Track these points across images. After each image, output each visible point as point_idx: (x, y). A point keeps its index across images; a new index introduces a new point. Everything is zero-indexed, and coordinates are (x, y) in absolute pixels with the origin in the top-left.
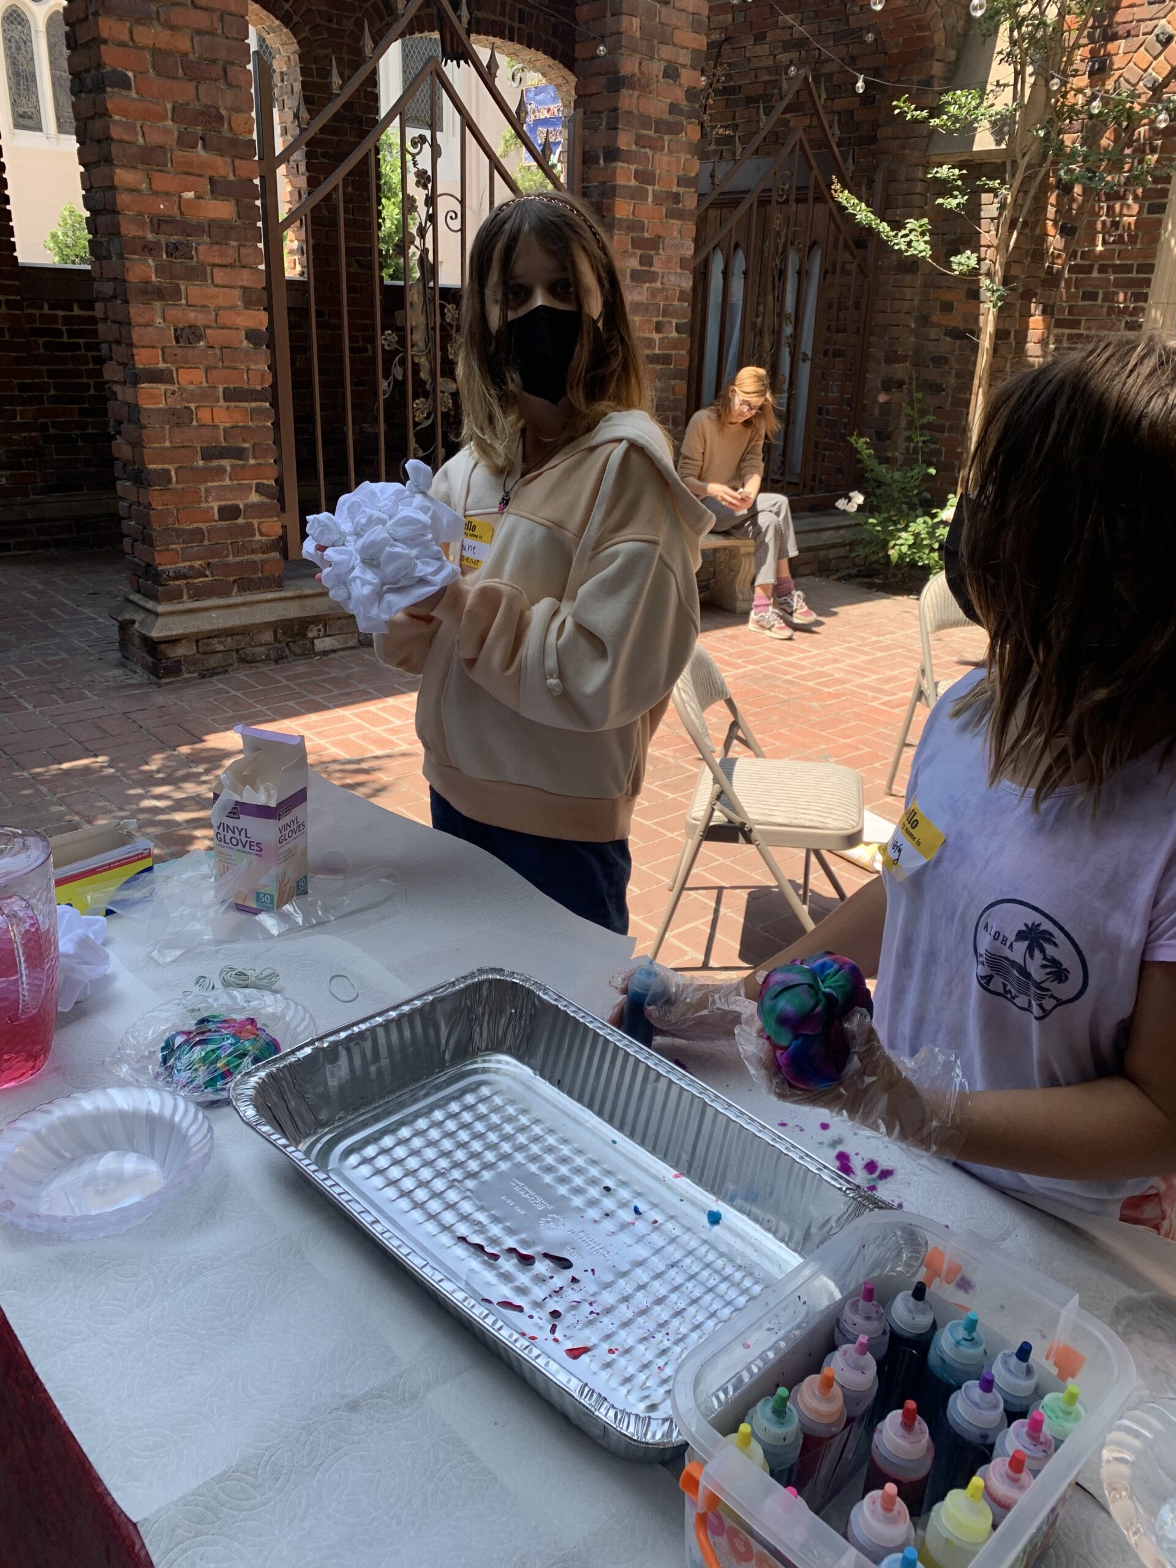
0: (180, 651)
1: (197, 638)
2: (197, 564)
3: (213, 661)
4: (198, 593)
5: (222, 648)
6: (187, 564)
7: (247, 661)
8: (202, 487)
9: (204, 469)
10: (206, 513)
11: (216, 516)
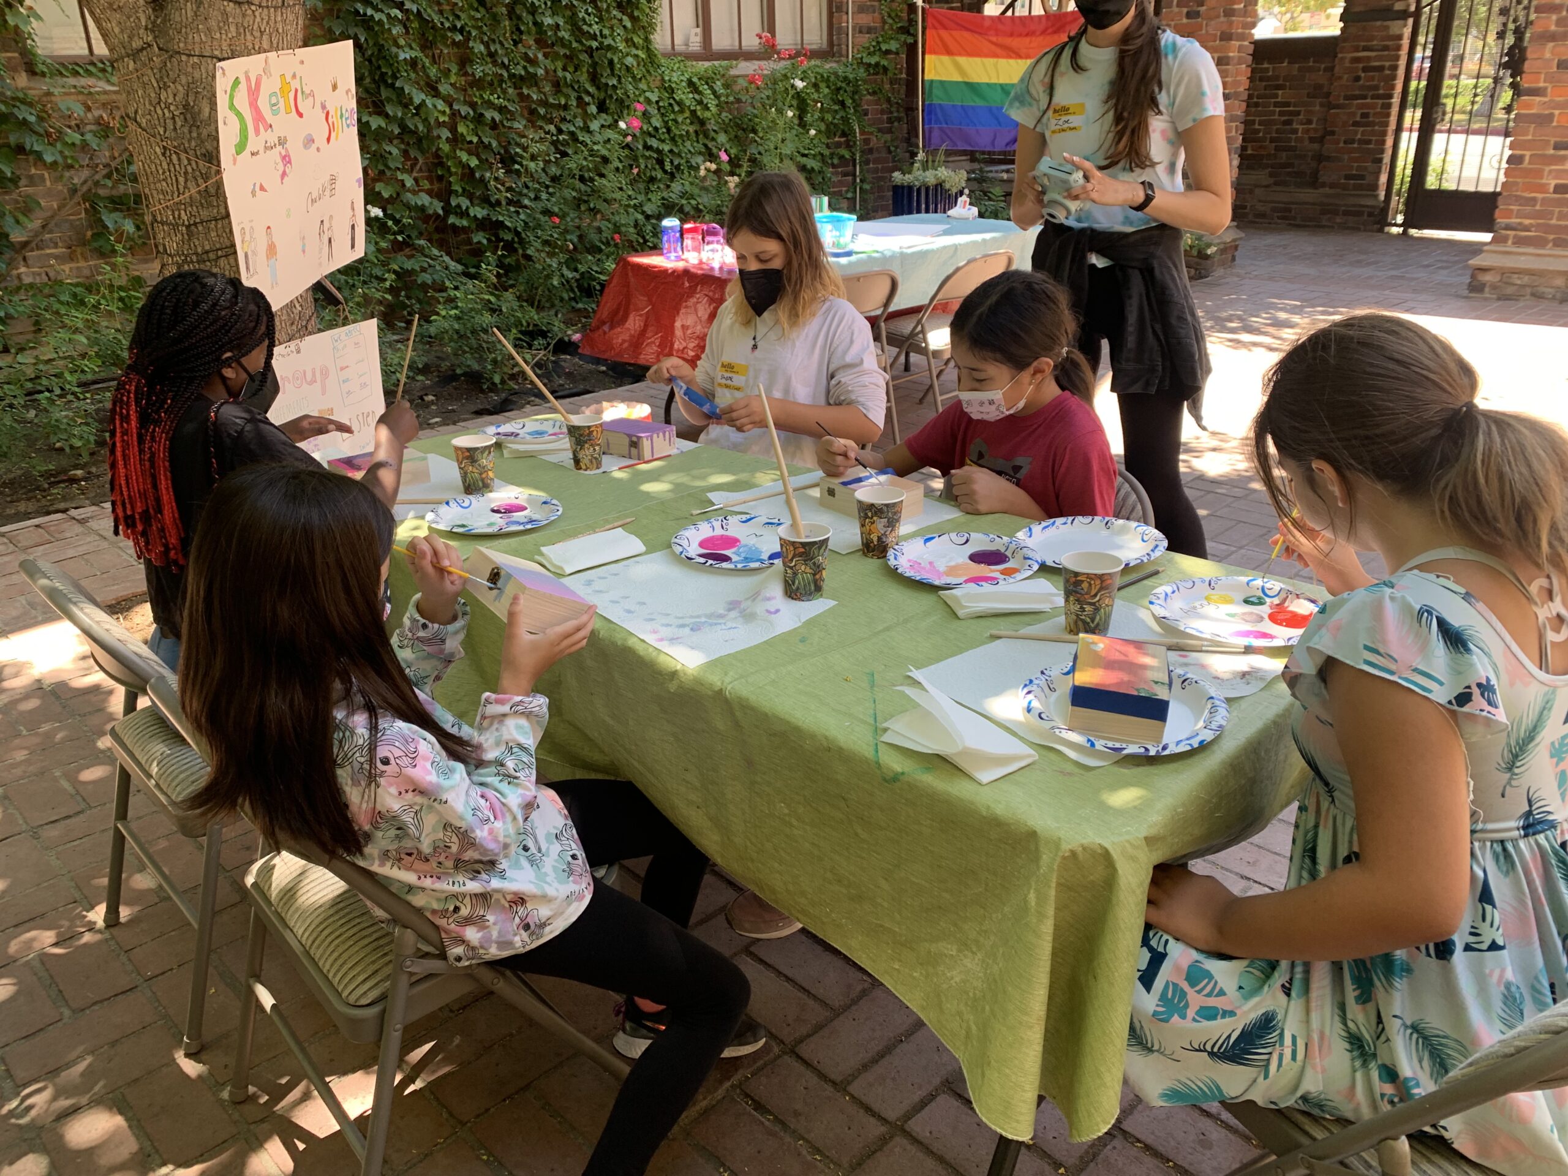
0: (1487, 278)
1: (1504, 272)
2: (1527, 222)
3: (1510, 290)
4: (1519, 242)
5: (1519, 282)
6: (1518, 220)
7: (1537, 296)
8: (1547, 169)
9: (1552, 156)
10: (1542, 188)
11: (1551, 190)
